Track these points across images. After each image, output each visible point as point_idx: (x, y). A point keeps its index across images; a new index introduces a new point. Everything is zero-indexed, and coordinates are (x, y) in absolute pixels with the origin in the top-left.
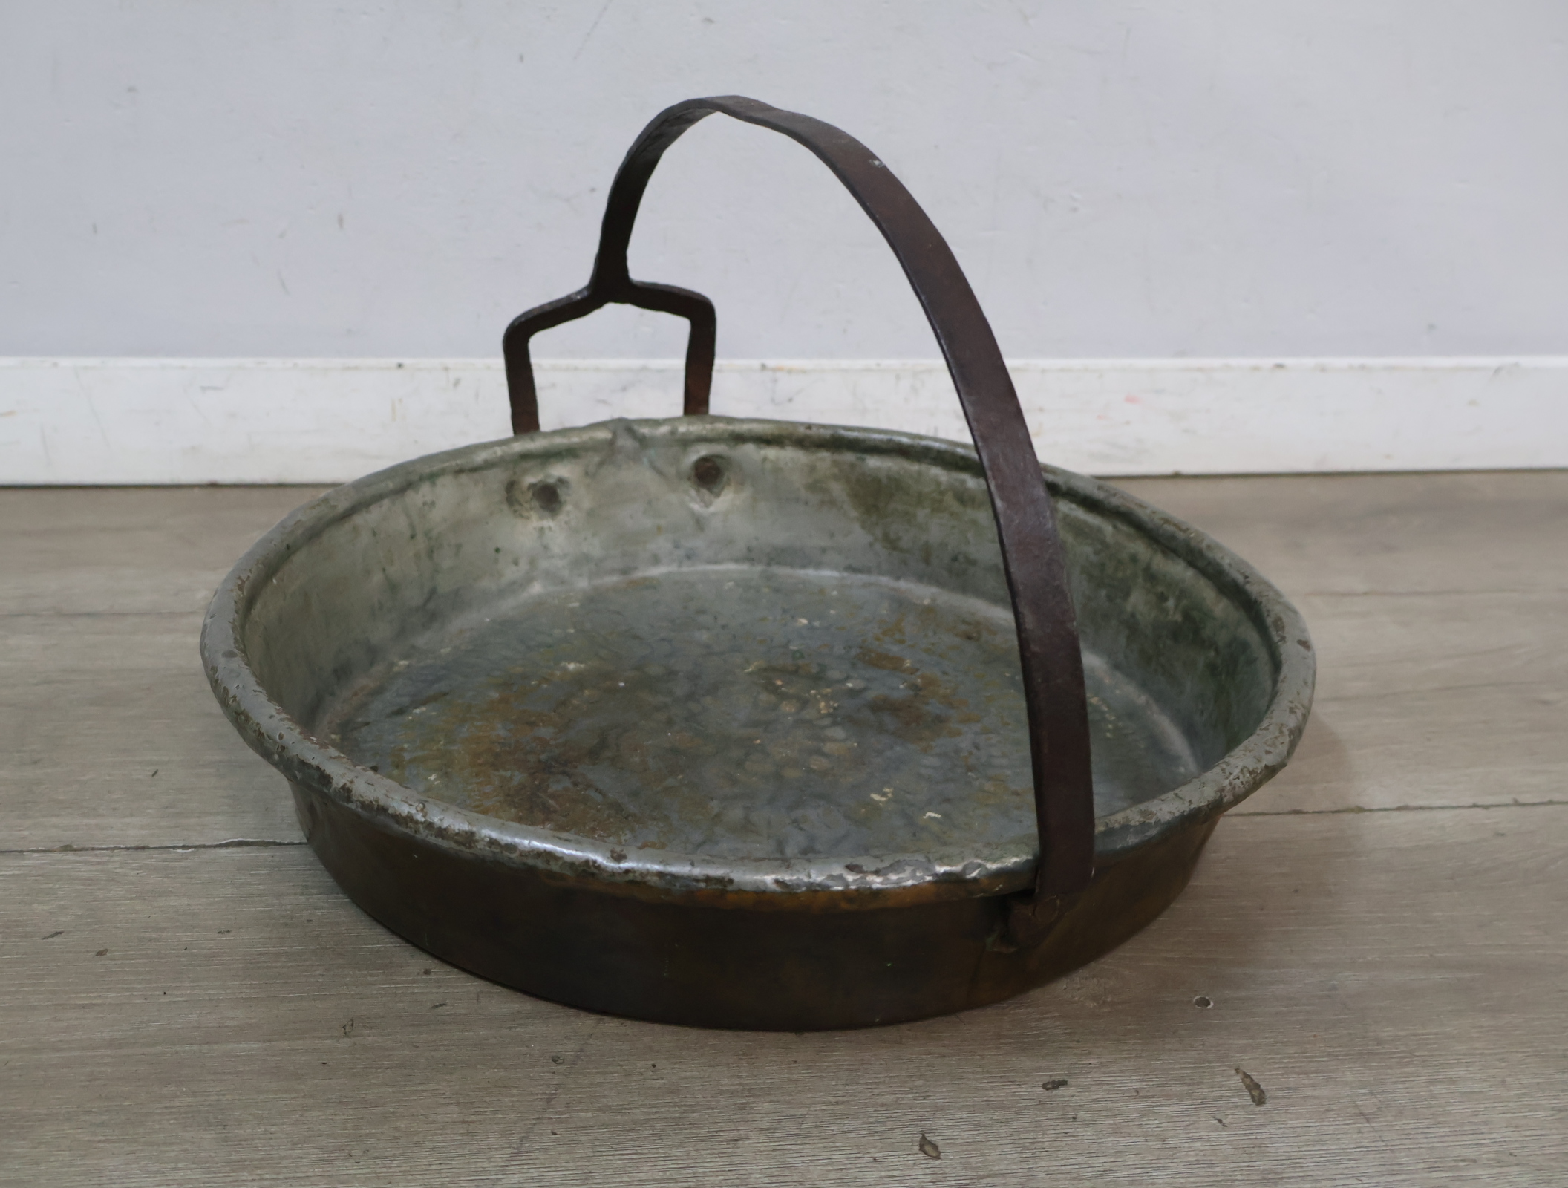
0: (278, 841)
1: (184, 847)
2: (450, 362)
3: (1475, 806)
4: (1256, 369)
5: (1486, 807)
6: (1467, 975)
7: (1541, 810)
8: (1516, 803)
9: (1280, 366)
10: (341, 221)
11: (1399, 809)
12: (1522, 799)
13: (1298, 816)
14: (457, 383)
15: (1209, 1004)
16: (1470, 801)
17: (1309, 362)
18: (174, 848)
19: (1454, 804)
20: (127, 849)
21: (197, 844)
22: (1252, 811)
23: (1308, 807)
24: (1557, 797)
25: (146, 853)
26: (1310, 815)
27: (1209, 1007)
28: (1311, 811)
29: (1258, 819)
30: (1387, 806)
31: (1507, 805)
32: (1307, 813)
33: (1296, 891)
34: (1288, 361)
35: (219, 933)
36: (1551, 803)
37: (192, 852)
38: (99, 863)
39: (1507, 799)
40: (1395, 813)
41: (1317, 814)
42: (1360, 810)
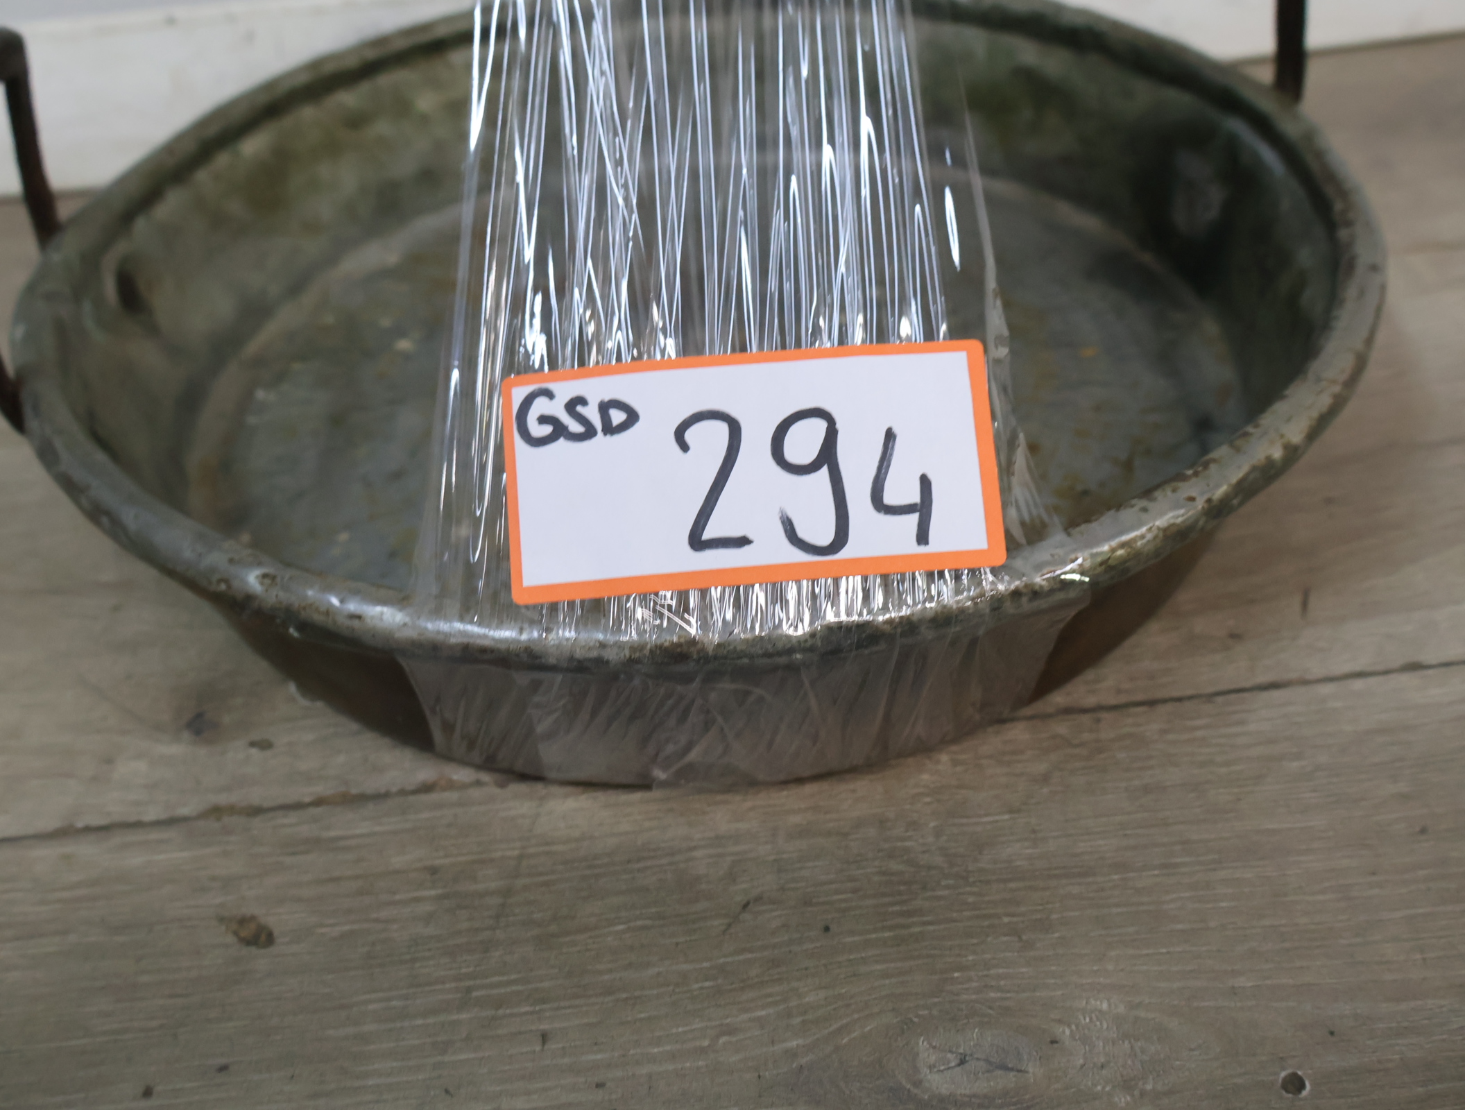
15: (1302, 1086)
23: (1428, 657)
26: (1431, 672)
27: (1304, 1093)
28: (1434, 662)
29: (1358, 684)
33: (1423, 831)
41: (1443, 670)
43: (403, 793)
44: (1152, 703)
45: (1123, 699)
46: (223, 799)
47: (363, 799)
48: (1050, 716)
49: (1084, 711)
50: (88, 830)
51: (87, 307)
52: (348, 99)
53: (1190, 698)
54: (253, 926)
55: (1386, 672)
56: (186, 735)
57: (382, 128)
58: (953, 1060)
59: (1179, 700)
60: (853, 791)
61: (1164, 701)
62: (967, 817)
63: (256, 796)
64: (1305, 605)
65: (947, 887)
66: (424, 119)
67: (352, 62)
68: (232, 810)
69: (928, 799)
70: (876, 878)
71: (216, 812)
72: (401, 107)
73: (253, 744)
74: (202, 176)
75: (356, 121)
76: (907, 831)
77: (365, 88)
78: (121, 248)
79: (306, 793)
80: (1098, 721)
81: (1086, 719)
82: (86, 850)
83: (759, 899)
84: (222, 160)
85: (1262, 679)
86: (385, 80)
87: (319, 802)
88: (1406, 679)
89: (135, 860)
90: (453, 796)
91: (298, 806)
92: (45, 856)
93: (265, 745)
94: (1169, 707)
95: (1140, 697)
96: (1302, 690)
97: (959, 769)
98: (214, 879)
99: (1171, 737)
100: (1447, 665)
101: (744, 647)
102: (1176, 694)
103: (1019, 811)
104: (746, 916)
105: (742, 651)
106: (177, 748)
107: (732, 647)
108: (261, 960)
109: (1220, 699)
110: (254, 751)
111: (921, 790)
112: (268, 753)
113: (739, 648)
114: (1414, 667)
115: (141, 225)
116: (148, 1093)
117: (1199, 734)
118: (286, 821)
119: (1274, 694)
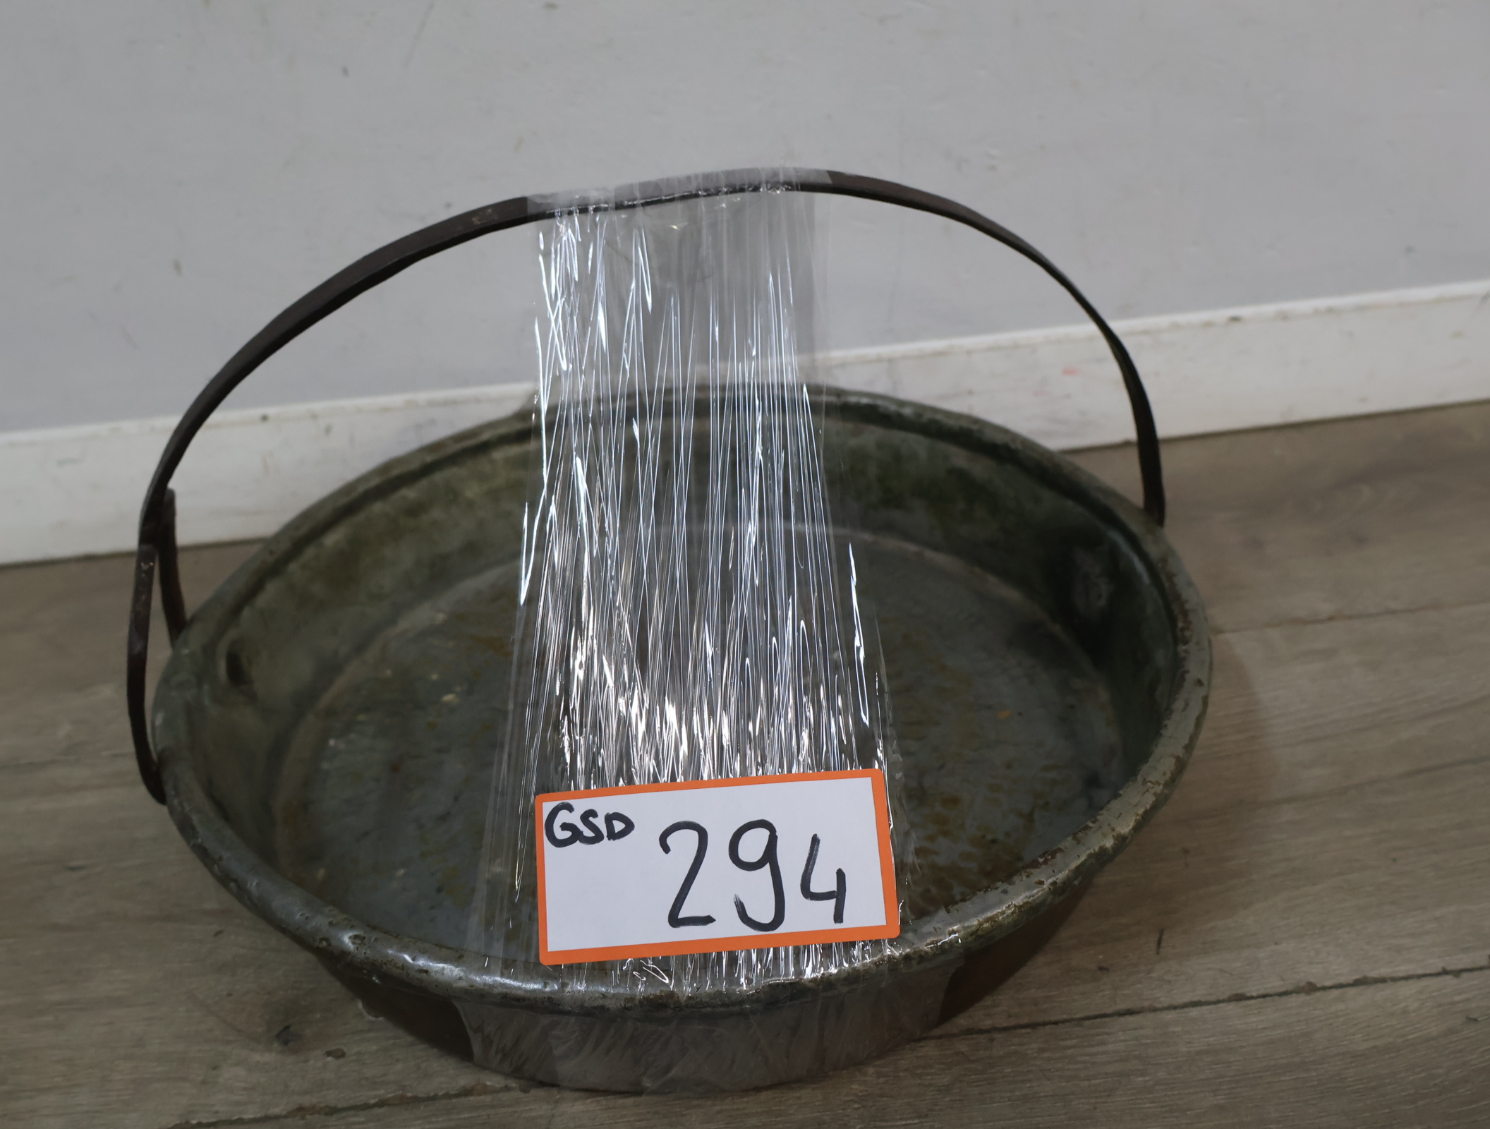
2: (317, 406)
3: (1445, 972)
4: (1208, 325)
5: (1457, 973)
9: (1235, 319)
10: (178, 266)
11: (1357, 983)
13: (1240, 1004)
14: (328, 430)
16: (1436, 964)
17: (1269, 309)
19: (1420, 972)
23: (1250, 990)
26: (1253, 1002)
28: (1254, 994)
29: (1194, 1012)
30: (1343, 980)
31: (1481, 968)
32: (1252, 998)
34: (1246, 311)
39: (1482, 956)
40: (1351, 991)
41: (1262, 1000)
42: (1311, 988)
43: (448, 1096)
44: (1033, 1026)
45: (1012, 1022)
46: (306, 1101)
47: (416, 1100)
48: (955, 1035)
49: (982, 1032)
50: (200, 1126)
51: (206, 687)
52: (410, 493)
53: (1065, 1022)
55: (1218, 1002)
56: (276, 1045)
57: (437, 513)
59: (1056, 1023)
60: (799, 1098)
61: (1045, 1024)
62: (886, 1121)
63: (332, 1097)
64: (1159, 943)
66: (470, 504)
67: (415, 465)
68: (313, 1110)
69: (856, 1106)
71: (301, 1111)
72: (452, 495)
73: (329, 1054)
74: (293, 567)
75: (414, 510)
77: (424, 483)
78: (232, 634)
79: (371, 1096)
80: (992, 1040)
81: (982, 1038)
84: (310, 552)
85: (1122, 1006)
86: (438, 477)
87: (382, 1104)
88: (1232, 1006)
90: (487, 1099)
91: (366, 1107)
93: (339, 1054)
94: (1048, 1029)
95: (1025, 1021)
96: (1151, 1015)
97: (881, 1080)
99: (1046, 1055)
100: (1264, 996)
101: (708, 1000)
102: (1053, 1018)
103: (926, 1116)
105: (706, 1002)
106: (267, 1057)
107: (698, 1000)
109: (1087, 1023)
110: (330, 1059)
111: (852, 1098)
112: (342, 1061)
113: (704, 1000)
114: (1239, 998)
115: (246, 612)
117: (1069, 1052)
118: (355, 1119)
119: (1129, 1019)
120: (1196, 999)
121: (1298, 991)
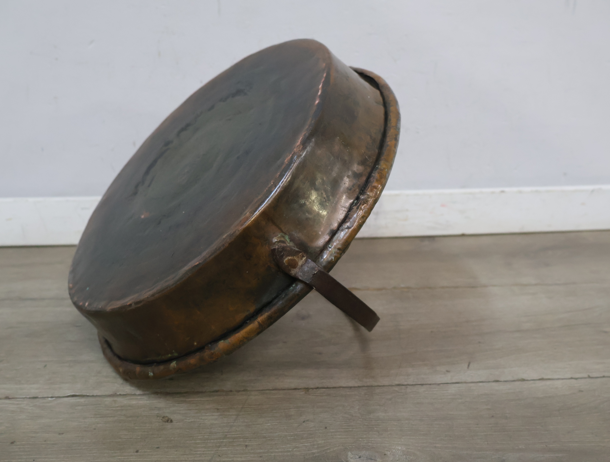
0: (88, 394)
1: (52, 397)
3: (572, 378)
4: (493, 193)
5: (576, 379)
6: (560, 455)
7: (599, 380)
8: (589, 377)
9: (503, 192)
11: (540, 379)
12: (592, 375)
13: (497, 383)
16: (570, 376)
17: (515, 189)
18: (48, 397)
19: (563, 377)
20: (30, 398)
21: (57, 396)
22: (478, 380)
23: (502, 379)
24: (606, 374)
25: (37, 399)
29: (481, 384)
30: (535, 378)
31: (585, 378)
32: (501, 381)
33: (493, 416)
34: (507, 189)
35: (59, 434)
36: (604, 377)
37: (54, 400)
38: (18, 404)
39: (586, 375)
40: (538, 382)
42: (523, 380)
43: (210, 392)
44: (422, 385)
45: (414, 383)
49: (403, 385)
50: (120, 395)
53: (433, 384)
54: (167, 418)
55: (489, 382)
58: (357, 457)
59: (430, 384)
61: (426, 384)
62: (368, 406)
64: (469, 366)
65: (360, 421)
69: (357, 402)
70: (341, 418)
76: (350, 408)
80: (407, 388)
81: (403, 387)
82: (120, 399)
83: (308, 421)
85: (455, 381)
88: (494, 384)
89: (134, 402)
92: (109, 400)
94: (427, 386)
95: (419, 383)
96: (465, 384)
98: (156, 408)
99: (426, 392)
100: (506, 381)
102: (429, 383)
103: (382, 406)
104: (304, 424)
108: (169, 426)
109: (441, 385)
114: (497, 381)
116: (137, 452)
117: (435, 392)
119: (457, 385)
120: (481, 380)
121: (518, 380)
